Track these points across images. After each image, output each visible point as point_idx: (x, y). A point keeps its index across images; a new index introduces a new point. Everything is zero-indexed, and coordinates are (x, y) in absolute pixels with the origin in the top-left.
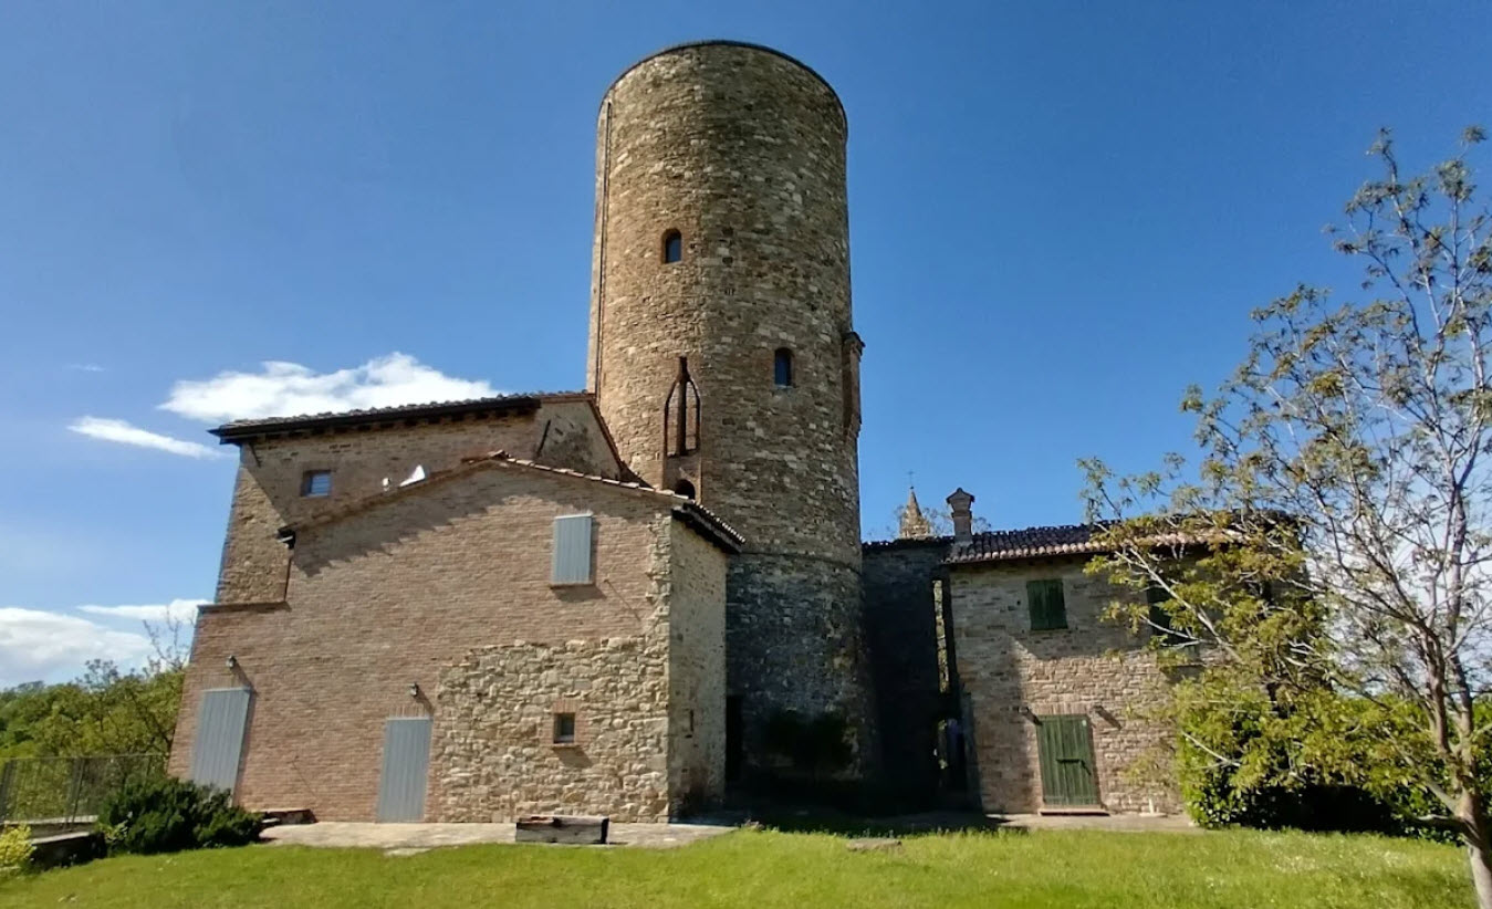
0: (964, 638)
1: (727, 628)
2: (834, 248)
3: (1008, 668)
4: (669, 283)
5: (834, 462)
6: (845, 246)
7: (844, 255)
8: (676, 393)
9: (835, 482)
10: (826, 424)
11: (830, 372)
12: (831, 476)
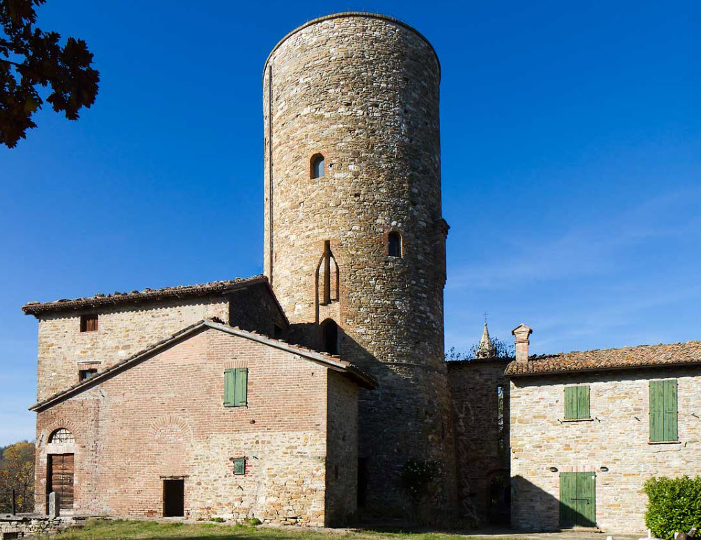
0: (517, 423)
1: (359, 416)
2: (430, 162)
3: (545, 443)
4: (316, 192)
5: (428, 305)
6: (437, 159)
7: (436, 166)
8: (323, 264)
9: (428, 317)
10: (422, 280)
11: (425, 247)
12: (426, 314)
